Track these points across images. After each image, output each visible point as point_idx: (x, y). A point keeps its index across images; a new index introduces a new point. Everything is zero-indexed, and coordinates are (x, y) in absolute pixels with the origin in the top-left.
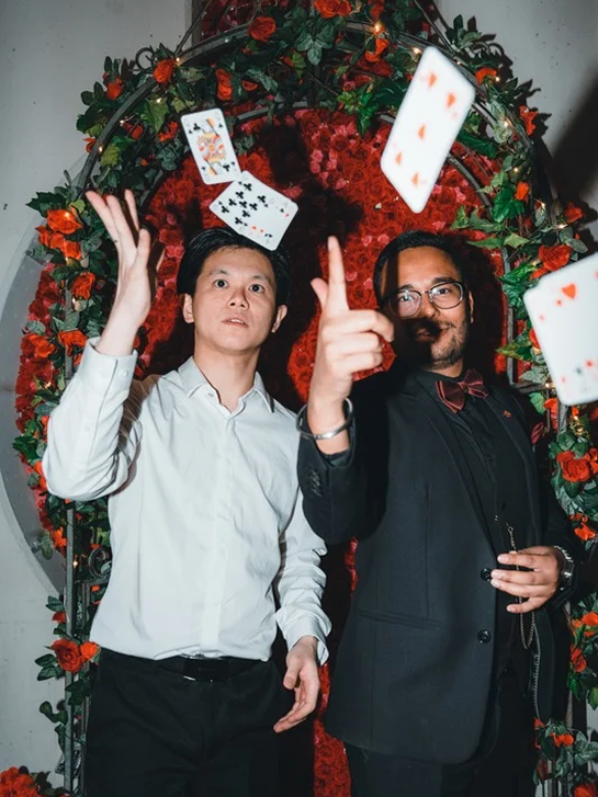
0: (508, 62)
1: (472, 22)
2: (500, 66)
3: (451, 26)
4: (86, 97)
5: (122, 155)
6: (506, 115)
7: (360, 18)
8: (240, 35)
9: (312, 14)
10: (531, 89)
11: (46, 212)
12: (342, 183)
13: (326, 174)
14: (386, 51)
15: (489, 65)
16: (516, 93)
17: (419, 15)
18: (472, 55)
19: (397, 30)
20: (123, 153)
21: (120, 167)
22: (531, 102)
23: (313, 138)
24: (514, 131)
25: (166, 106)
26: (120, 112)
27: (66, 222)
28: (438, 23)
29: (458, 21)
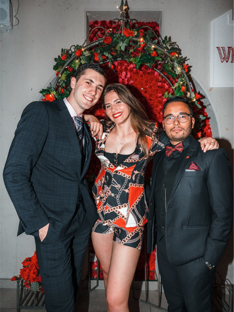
0: (180, 50)
1: (170, 38)
2: (178, 51)
3: (164, 39)
4: (56, 60)
5: (67, 77)
6: (179, 66)
7: (137, 36)
8: (101, 41)
9: (122, 35)
10: (186, 59)
11: (45, 95)
12: (132, 82)
13: (127, 79)
14: (144, 47)
15: (174, 51)
16: (182, 60)
17: (154, 36)
18: (169, 48)
19: (148, 40)
20: (67, 76)
21: (66, 81)
22: (186, 63)
23: (123, 68)
24: (181, 71)
25: (79, 62)
26: (66, 65)
27: (50, 98)
28: (160, 38)
29: (166, 38)
